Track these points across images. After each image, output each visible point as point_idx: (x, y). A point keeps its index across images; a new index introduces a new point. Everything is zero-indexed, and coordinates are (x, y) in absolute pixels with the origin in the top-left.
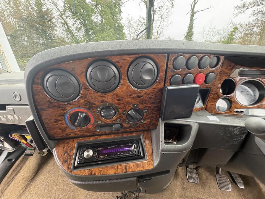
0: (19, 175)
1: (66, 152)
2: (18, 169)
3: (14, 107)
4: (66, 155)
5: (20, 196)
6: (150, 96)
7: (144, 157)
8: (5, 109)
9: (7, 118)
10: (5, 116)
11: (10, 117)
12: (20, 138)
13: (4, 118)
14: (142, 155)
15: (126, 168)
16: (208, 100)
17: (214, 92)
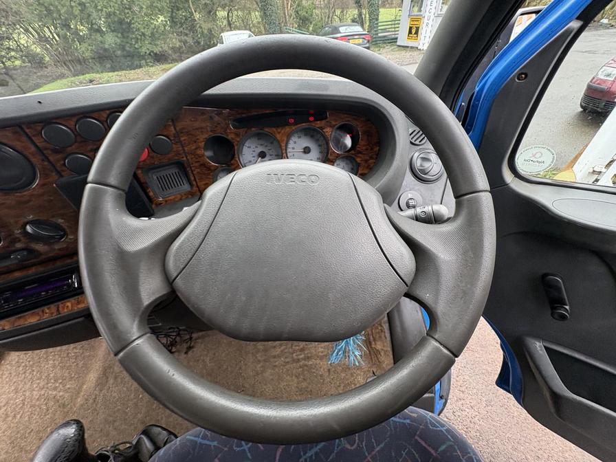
6: (45, 198)
15: (58, 310)
16: (193, 178)
17: (197, 164)
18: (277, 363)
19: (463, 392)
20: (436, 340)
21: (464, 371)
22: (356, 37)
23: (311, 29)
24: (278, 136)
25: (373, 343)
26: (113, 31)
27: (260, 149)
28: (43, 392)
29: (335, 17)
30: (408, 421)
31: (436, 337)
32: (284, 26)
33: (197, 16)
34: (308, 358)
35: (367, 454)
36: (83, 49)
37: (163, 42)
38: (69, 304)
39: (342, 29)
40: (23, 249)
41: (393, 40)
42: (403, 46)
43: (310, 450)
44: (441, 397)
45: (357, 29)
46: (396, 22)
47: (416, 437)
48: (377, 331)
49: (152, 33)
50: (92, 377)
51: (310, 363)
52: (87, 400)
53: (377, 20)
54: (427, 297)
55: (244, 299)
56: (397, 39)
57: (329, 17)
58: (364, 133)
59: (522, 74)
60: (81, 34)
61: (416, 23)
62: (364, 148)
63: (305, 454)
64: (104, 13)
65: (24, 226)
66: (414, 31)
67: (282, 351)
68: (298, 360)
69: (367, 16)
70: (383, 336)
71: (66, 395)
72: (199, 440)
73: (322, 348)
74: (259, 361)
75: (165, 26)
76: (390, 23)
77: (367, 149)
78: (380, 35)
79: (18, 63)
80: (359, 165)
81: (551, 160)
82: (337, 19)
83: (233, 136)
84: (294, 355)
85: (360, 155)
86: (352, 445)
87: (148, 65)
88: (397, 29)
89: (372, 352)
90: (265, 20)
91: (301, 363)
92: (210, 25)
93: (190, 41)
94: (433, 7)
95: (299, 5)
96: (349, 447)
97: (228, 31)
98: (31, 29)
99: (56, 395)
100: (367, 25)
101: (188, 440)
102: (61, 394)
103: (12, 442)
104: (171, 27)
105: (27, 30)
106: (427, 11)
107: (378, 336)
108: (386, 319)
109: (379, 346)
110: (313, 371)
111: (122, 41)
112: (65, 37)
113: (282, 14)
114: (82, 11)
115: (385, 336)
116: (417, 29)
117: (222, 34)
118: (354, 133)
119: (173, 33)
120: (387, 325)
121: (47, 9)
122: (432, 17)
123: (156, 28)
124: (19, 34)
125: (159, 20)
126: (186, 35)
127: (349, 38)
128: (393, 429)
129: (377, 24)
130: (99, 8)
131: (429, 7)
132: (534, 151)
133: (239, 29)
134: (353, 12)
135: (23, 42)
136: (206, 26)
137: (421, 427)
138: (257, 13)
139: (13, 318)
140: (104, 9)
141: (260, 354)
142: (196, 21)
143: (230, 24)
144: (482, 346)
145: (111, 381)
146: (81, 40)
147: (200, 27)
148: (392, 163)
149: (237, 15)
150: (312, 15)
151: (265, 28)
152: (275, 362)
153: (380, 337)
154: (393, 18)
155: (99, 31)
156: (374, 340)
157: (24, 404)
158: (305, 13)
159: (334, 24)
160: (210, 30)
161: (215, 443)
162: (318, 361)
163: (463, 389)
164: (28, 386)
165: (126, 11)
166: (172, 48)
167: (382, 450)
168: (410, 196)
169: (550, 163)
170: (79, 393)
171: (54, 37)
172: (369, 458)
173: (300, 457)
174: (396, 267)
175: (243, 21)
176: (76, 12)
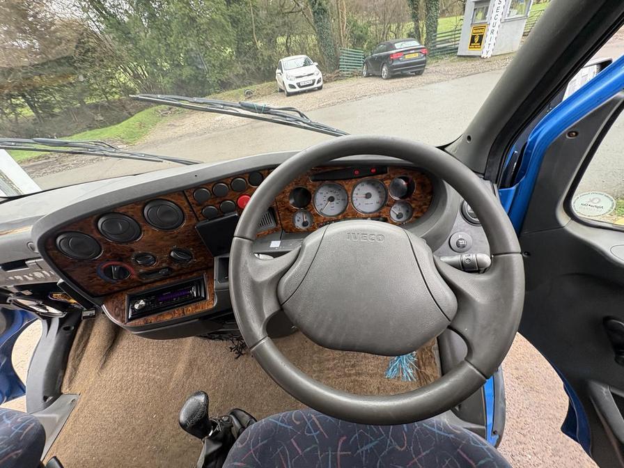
0: (89, 345)
1: (117, 307)
2: (85, 339)
3: (37, 260)
4: (117, 309)
5: (102, 368)
6: (186, 234)
7: (205, 298)
8: (25, 266)
9: (34, 276)
10: (30, 275)
11: (38, 275)
12: (65, 298)
13: (30, 277)
14: (203, 296)
15: (183, 312)
16: (278, 218)
17: (283, 208)
18: (330, 375)
19: (524, 436)
20: (472, 365)
21: (526, 413)
22: (411, 52)
23: (365, 46)
24: (346, 187)
25: (423, 368)
26: (189, 65)
27: (330, 195)
28: (145, 374)
29: (390, 33)
30: (452, 436)
31: (472, 362)
32: (339, 46)
33: (259, 44)
34: (359, 374)
35: (414, 456)
36: (165, 82)
37: (228, 70)
38: (190, 308)
39: (397, 46)
40: (166, 268)
41: (454, 51)
42: (464, 56)
43: (366, 445)
44: (494, 433)
45: (414, 44)
46: (457, 32)
47: (458, 450)
48: (427, 356)
49: (221, 65)
50: (181, 367)
51: (361, 379)
52: (177, 385)
53: (435, 32)
54: (466, 330)
55: (330, 319)
56: (457, 49)
57: (384, 33)
58: (419, 183)
59: (573, 132)
60: (165, 69)
61: (479, 31)
62: (419, 196)
63: (361, 447)
64: (183, 51)
65: (170, 253)
66: (476, 40)
67: (335, 365)
68: (350, 375)
69: (425, 29)
70: (432, 362)
71: (162, 379)
72: (279, 423)
73: (372, 366)
74: (315, 371)
75: (231, 56)
76: (450, 33)
77: (421, 197)
78: (438, 46)
79: (117, 97)
80: (413, 209)
81: (611, 206)
82: (392, 35)
83: (310, 187)
84: (346, 369)
85: (415, 202)
86: (401, 447)
87: (216, 92)
88: (458, 39)
89: (421, 376)
90: (321, 43)
91: (352, 378)
92: (269, 52)
93: (252, 68)
94: (500, 14)
95: (354, 26)
96: (399, 448)
97: (286, 56)
98: (128, 69)
99: (155, 378)
100: (423, 39)
101: (271, 422)
102: (158, 377)
103: (126, 410)
104: (236, 57)
105: (125, 70)
106: (493, 18)
107: (428, 361)
108: (436, 345)
109: (428, 371)
110: (364, 386)
111: (196, 73)
112: (153, 73)
113: (337, 36)
114: (166, 51)
115: (434, 362)
116: (481, 37)
117: (281, 60)
118: (410, 181)
119: (238, 62)
120: (437, 351)
121: (142, 52)
122: (498, 23)
123: (225, 59)
124: (120, 74)
125: (227, 52)
126: (249, 62)
127: (404, 53)
128: (438, 440)
129: (435, 36)
130: (181, 47)
131: (495, 13)
132: (591, 196)
133: (296, 54)
134: (410, 26)
135: (122, 79)
136: (266, 53)
137: (464, 442)
138: (313, 37)
139: (156, 315)
140: (184, 48)
141: (315, 365)
142: (258, 49)
143: (288, 49)
144: (549, 388)
145: (195, 372)
146: (165, 74)
147: (262, 55)
148: (443, 212)
149: (295, 41)
150: (366, 34)
151: (320, 50)
152: (329, 374)
153: (430, 363)
154: (453, 28)
155: (178, 65)
156: (424, 365)
157: (133, 381)
158: (360, 33)
159: (390, 40)
160: (270, 57)
161: (291, 427)
162: (368, 378)
163: (524, 432)
164: (135, 368)
165: (201, 47)
166: (237, 75)
167: (427, 455)
168: (460, 237)
169: (609, 208)
170: (171, 379)
171: (144, 73)
172: (416, 460)
173: (358, 449)
174: (440, 306)
175: (300, 45)
176: (163, 52)
